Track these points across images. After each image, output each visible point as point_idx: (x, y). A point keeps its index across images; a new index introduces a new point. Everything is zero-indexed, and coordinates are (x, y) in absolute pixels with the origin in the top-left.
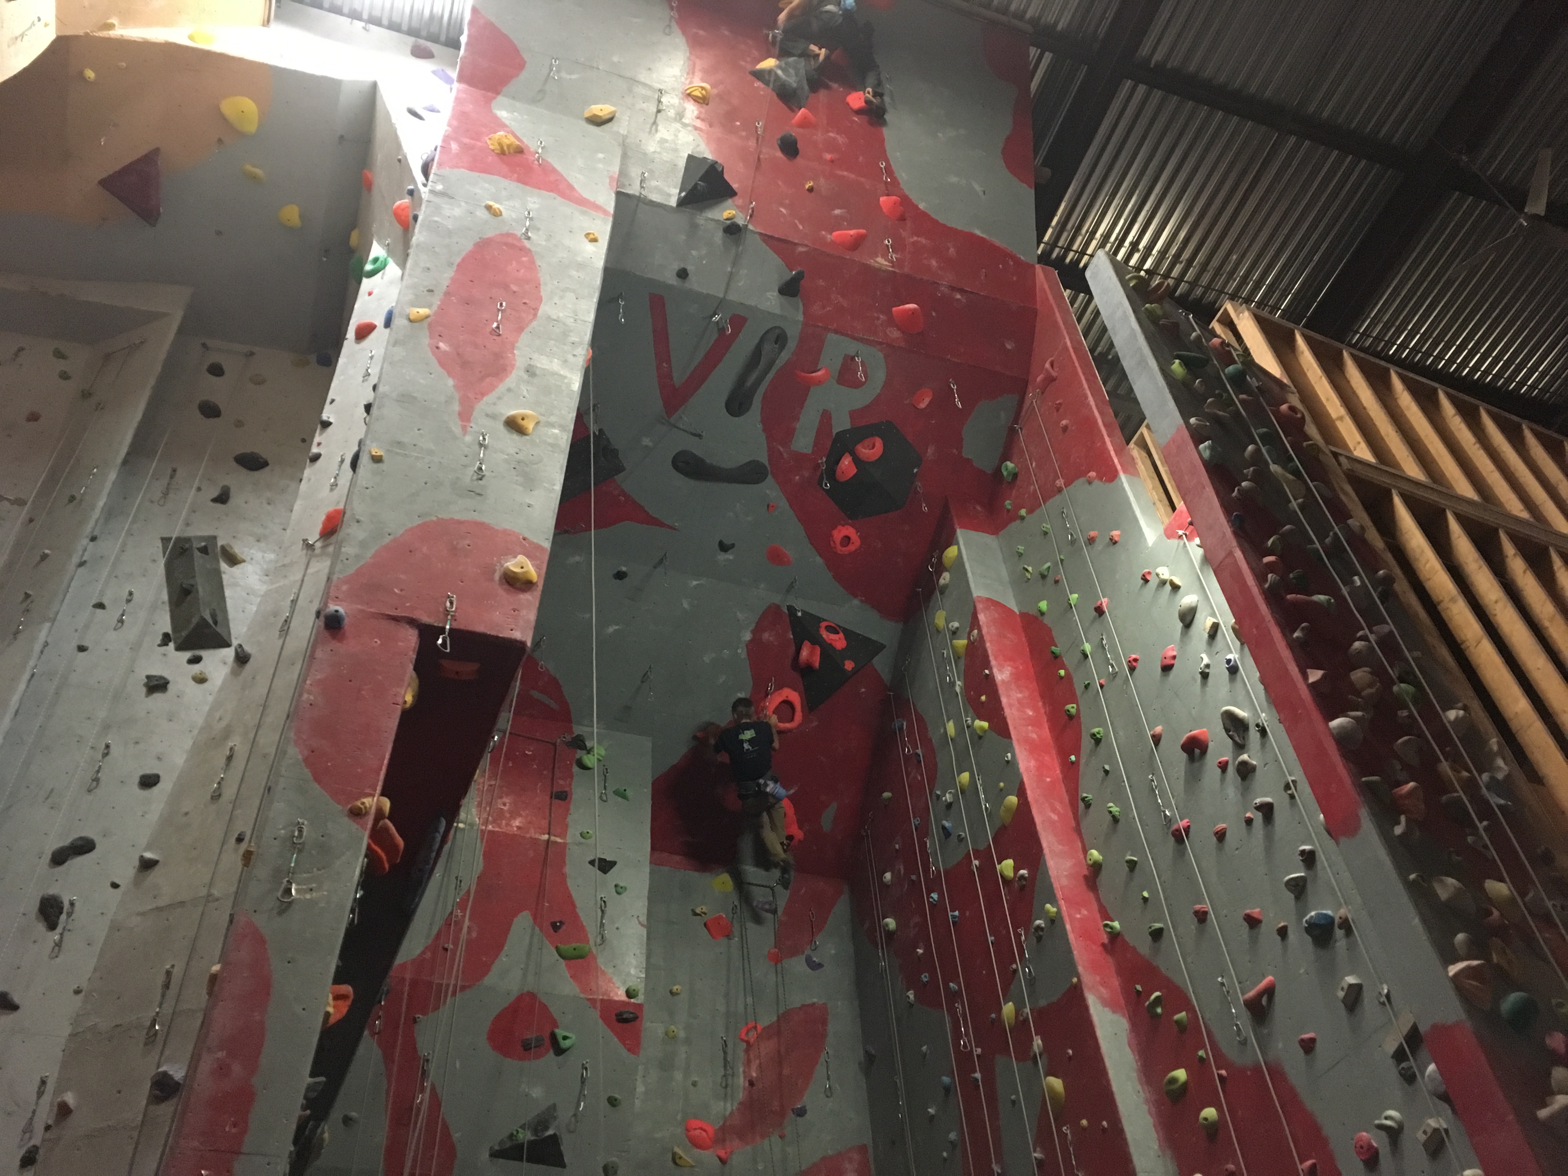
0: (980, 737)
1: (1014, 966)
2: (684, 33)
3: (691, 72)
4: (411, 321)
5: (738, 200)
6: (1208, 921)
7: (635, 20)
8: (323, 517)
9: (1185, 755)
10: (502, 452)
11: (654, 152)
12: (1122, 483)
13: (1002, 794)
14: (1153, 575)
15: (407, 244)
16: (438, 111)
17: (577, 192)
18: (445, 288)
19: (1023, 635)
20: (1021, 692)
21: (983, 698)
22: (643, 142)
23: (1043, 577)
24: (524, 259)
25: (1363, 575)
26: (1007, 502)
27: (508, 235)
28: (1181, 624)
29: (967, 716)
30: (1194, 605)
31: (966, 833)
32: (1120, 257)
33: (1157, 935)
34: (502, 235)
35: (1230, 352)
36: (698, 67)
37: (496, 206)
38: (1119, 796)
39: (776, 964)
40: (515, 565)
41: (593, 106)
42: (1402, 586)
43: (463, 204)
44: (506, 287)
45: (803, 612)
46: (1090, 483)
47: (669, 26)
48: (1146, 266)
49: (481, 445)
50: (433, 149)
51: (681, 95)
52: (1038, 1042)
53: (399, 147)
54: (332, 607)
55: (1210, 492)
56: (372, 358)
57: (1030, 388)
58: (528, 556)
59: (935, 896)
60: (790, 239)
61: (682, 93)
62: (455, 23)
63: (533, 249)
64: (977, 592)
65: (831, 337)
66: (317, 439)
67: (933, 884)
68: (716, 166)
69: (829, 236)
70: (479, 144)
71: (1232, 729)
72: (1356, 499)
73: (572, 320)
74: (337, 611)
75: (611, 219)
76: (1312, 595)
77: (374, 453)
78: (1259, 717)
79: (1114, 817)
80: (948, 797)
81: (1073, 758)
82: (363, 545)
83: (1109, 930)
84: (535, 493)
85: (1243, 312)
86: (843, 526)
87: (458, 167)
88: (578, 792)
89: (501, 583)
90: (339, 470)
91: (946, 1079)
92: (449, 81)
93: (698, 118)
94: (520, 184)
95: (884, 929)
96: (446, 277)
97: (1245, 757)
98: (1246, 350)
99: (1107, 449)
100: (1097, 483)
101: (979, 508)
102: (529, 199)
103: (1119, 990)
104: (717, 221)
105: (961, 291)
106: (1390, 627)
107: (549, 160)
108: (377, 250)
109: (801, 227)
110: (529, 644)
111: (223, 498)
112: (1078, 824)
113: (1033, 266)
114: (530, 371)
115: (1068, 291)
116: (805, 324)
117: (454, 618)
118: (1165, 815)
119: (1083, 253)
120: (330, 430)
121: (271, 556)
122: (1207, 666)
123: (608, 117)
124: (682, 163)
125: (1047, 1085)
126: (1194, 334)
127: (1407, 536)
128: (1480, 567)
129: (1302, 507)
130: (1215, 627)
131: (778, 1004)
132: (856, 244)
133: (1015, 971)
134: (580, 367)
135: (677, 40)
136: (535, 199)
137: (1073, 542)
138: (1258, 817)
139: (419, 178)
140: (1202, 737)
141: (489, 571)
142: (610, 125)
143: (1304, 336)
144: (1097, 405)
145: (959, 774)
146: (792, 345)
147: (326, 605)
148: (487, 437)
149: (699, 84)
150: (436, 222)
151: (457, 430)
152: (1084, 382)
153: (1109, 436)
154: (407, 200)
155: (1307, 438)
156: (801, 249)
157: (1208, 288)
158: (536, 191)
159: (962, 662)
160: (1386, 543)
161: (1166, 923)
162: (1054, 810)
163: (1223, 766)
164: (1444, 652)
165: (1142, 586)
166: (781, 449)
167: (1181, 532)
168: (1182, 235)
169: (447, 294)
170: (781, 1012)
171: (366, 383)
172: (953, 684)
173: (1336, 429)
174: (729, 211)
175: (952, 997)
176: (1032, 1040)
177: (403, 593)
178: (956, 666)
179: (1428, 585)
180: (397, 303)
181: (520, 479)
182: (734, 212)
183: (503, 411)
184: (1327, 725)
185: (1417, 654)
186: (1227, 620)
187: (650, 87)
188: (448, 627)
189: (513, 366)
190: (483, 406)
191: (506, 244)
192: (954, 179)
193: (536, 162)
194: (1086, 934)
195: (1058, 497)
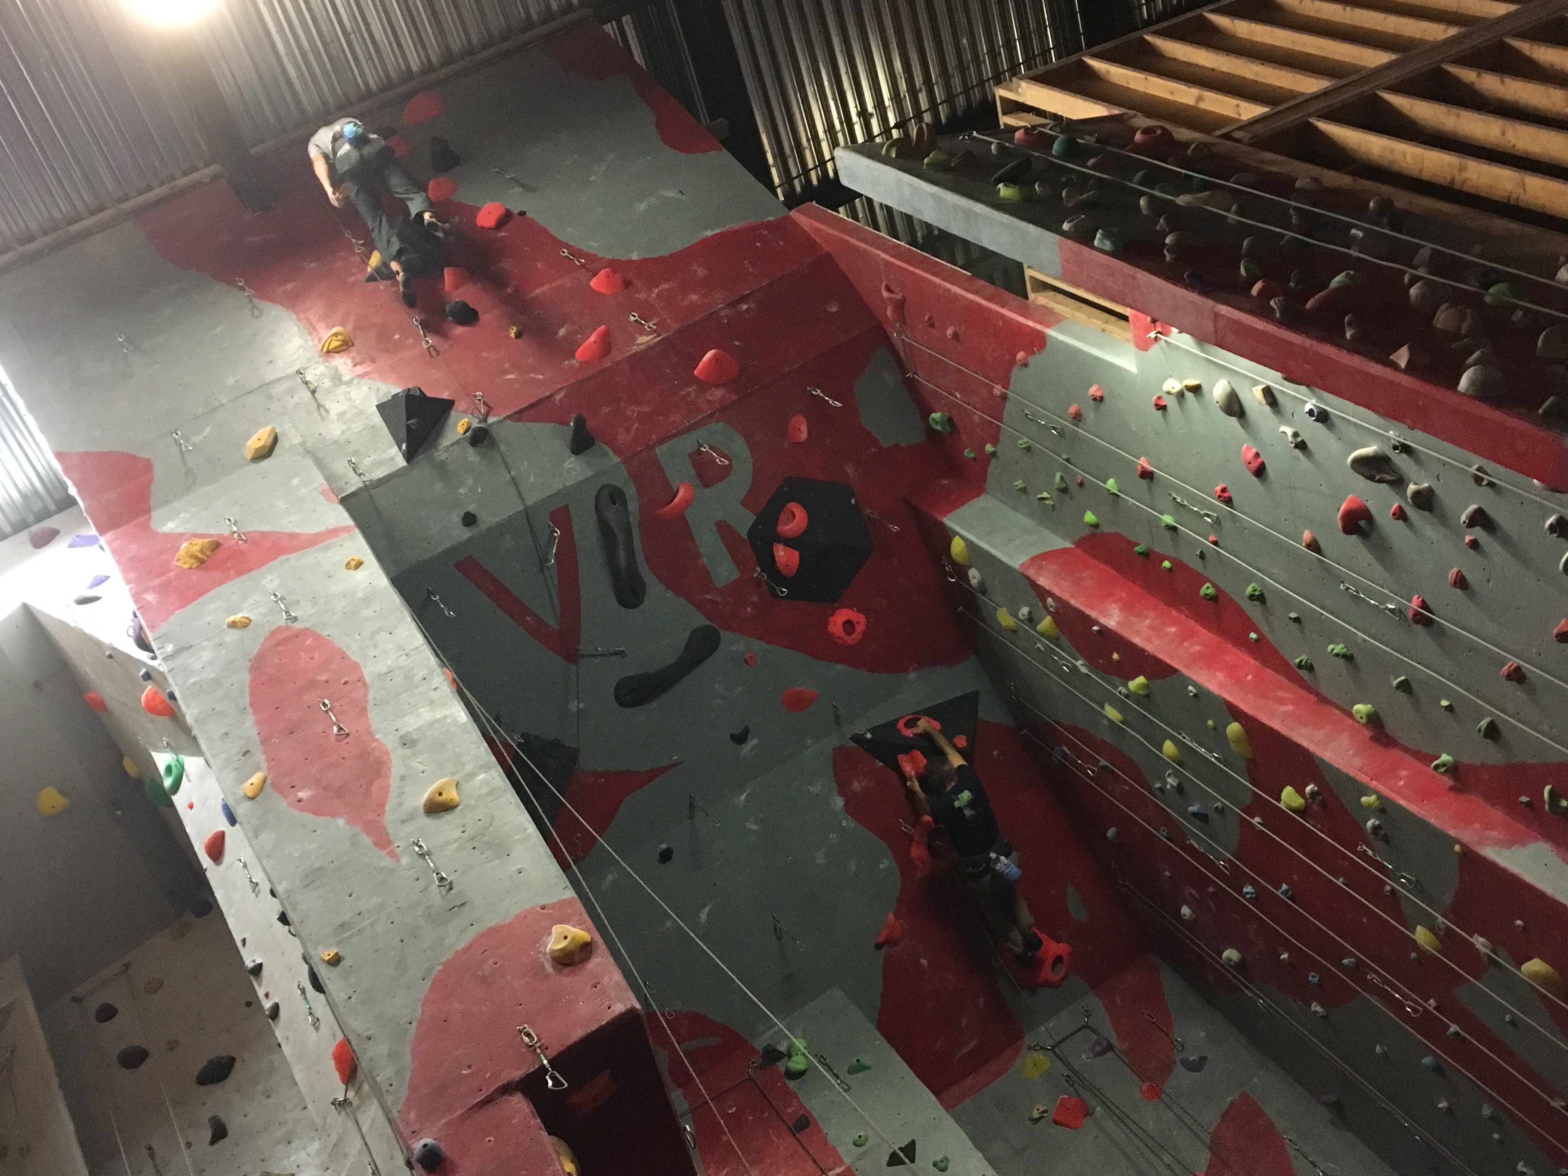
0: (1148, 696)
1: (1388, 888)
2: (273, 300)
3: (312, 329)
4: (252, 798)
5: (460, 406)
6: (1528, 675)
7: (218, 330)
8: (332, 1063)
9: (1354, 537)
10: (449, 843)
11: (343, 432)
12: (1056, 339)
13: (1219, 730)
14: (1165, 396)
15: (186, 730)
16: (107, 578)
17: (303, 534)
18: (257, 737)
19: (1096, 562)
20: (1145, 617)
21: (1115, 656)
22: (324, 432)
23: (1064, 491)
24: (308, 642)
25: (1358, 223)
26: (966, 452)
27: (273, 633)
28: (1234, 418)
29: (1116, 688)
30: (1228, 390)
31: (1222, 801)
32: (860, 139)
33: (1492, 732)
34: (266, 639)
35: (1041, 133)
36: (314, 320)
37: (238, 617)
38: (1332, 634)
39: (1159, 1098)
40: (557, 942)
41: (249, 443)
42: (1402, 199)
43: (206, 643)
44: (313, 684)
45: (872, 730)
46: (1025, 365)
47: (254, 307)
48: (892, 122)
49: (422, 856)
50: (132, 617)
51: (321, 359)
52: (1480, 942)
53: (98, 644)
54: (418, 1146)
55: (1143, 277)
56: (245, 866)
57: (889, 329)
58: (562, 922)
59: (1248, 889)
60: (542, 396)
61: (320, 356)
62: (52, 482)
63: (308, 625)
64: (1016, 561)
65: (661, 451)
66: (261, 993)
67: (1237, 880)
68: (412, 393)
69: (574, 361)
70: (172, 574)
71: (1374, 472)
72: (1283, 158)
73: (404, 658)
74: (425, 1146)
75: (357, 531)
76: (1327, 285)
77: (327, 958)
78: (1389, 438)
79: (1344, 656)
80: (1171, 781)
81: (1253, 635)
82: (393, 1056)
83: (1443, 769)
84: (514, 854)
85: (1019, 86)
86: (833, 615)
87: (172, 613)
88: (814, 1105)
89: (559, 972)
90: (308, 1003)
91: (1427, 1060)
92: (92, 541)
93: (355, 365)
94: (243, 577)
95: (1231, 966)
96: (249, 726)
97: (1412, 488)
98: (1055, 117)
99: (1011, 320)
100: (1032, 360)
101: (944, 482)
102: (263, 582)
103: (1507, 818)
104: (458, 442)
105: (743, 299)
106: (1427, 248)
107: (251, 529)
108: (162, 759)
109: (541, 377)
110: (638, 1006)
111: (219, 1132)
112: (1317, 694)
113: (787, 218)
114: (407, 742)
115: (841, 209)
116: (626, 461)
117: (542, 1048)
118: (1390, 610)
119: (822, 163)
120: (265, 972)
121: (316, 1145)
122: (1296, 435)
123: (271, 439)
124: (377, 419)
125: (1528, 977)
126: (993, 147)
127: (1363, 149)
128: (1458, 116)
129: (1241, 213)
130: (1268, 393)
131: (1198, 1137)
132: (606, 344)
133: (1393, 891)
134: (451, 696)
135: (273, 313)
136: (270, 577)
137: (1062, 434)
138: (1478, 533)
139: (143, 656)
140: (1354, 506)
141: (537, 970)
142: (278, 445)
143: (1095, 56)
144: (966, 290)
145: (1160, 749)
146: (631, 491)
147: (409, 1149)
148: (421, 843)
149: (328, 334)
150: (194, 683)
151: (386, 862)
152: (933, 279)
153: (1003, 307)
154: (150, 687)
155: (1186, 144)
156: (558, 397)
157: (966, 91)
158: (263, 569)
159: (1065, 641)
160: (1348, 173)
161: (1491, 714)
162: (1281, 702)
163: (1400, 515)
164: (1500, 224)
165: (1164, 416)
166: (709, 597)
167: (1152, 335)
168: (898, 65)
169: (264, 741)
170: (1208, 1142)
171: (260, 896)
172: (1074, 669)
173: (1207, 112)
174: (460, 424)
175: (1358, 971)
176: (1473, 945)
177: (474, 1068)
178: (1063, 650)
179: (1426, 176)
180: (224, 792)
181: (488, 854)
182: (466, 420)
183: (415, 804)
184: (1459, 392)
185: (1478, 248)
186: (1272, 378)
187: (286, 378)
188: (545, 1062)
189: (387, 753)
190: (390, 817)
191: (278, 644)
192: (642, 206)
193: (241, 542)
194: (1424, 795)
195: (1008, 405)
